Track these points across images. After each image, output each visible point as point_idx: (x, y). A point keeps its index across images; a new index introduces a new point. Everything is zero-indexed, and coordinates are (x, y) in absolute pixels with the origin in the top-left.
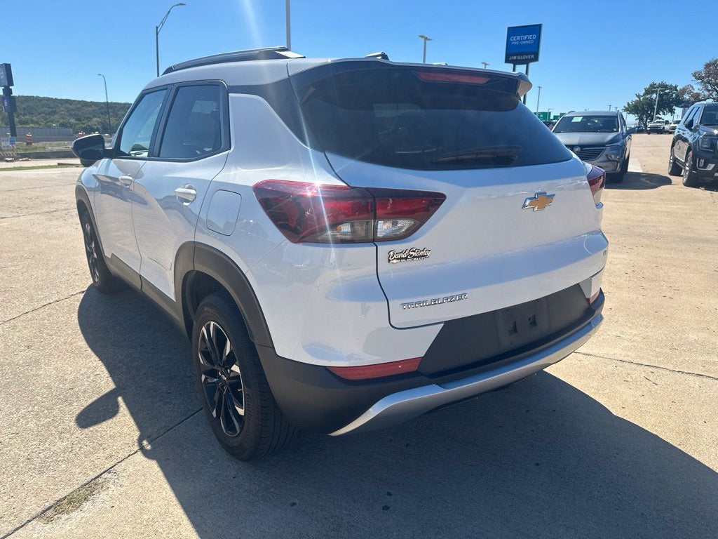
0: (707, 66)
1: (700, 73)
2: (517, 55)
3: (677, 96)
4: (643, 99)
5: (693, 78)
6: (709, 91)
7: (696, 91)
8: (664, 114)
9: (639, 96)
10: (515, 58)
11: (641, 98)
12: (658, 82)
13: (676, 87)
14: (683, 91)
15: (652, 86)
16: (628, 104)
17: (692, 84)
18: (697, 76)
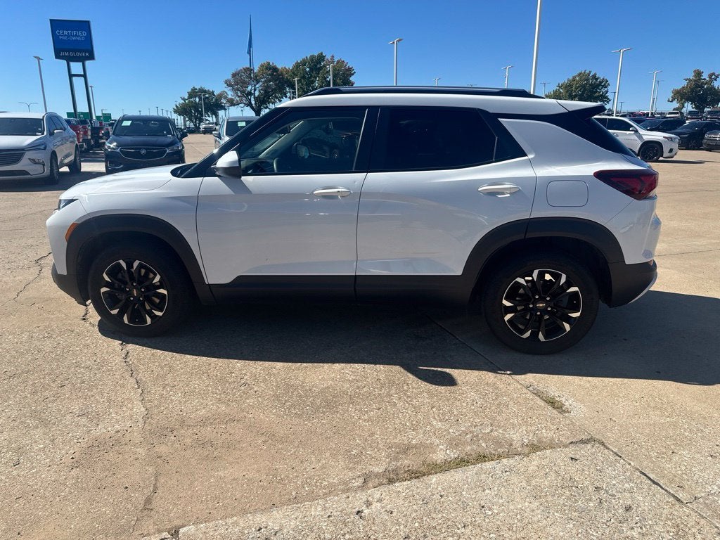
0: (234, 75)
1: (229, 80)
2: (69, 51)
3: (216, 100)
4: (189, 102)
5: (226, 85)
6: (239, 97)
7: (230, 97)
8: (209, 116)
9: (184, 99)
10: (67, 54)
11: (187, 101)
12: (198, 87)
13: (213, 92)
14: (220, 96)
15: (194, 90)
16: (176, 106)
17: (226, 90)
18: (229, 85)
